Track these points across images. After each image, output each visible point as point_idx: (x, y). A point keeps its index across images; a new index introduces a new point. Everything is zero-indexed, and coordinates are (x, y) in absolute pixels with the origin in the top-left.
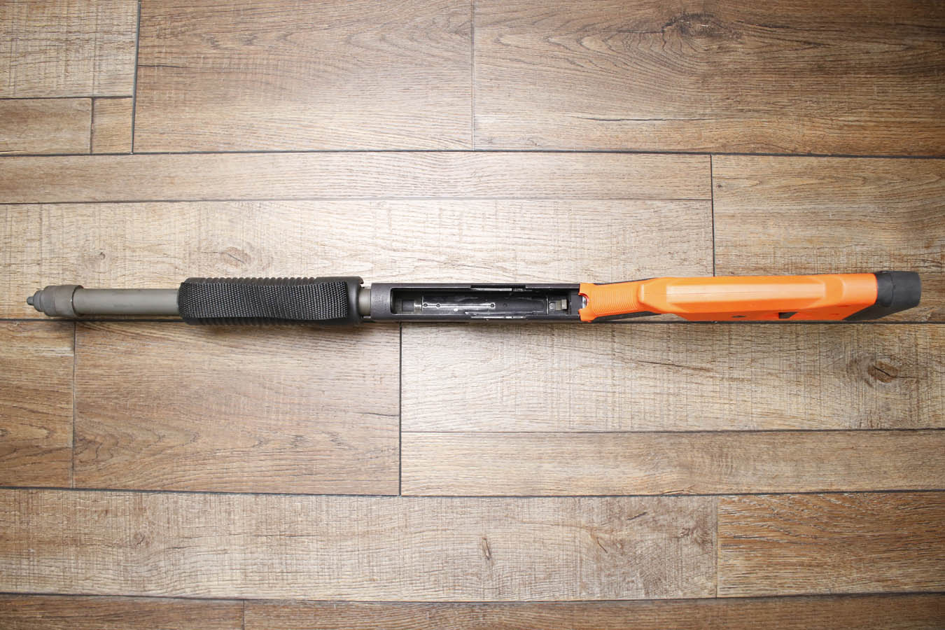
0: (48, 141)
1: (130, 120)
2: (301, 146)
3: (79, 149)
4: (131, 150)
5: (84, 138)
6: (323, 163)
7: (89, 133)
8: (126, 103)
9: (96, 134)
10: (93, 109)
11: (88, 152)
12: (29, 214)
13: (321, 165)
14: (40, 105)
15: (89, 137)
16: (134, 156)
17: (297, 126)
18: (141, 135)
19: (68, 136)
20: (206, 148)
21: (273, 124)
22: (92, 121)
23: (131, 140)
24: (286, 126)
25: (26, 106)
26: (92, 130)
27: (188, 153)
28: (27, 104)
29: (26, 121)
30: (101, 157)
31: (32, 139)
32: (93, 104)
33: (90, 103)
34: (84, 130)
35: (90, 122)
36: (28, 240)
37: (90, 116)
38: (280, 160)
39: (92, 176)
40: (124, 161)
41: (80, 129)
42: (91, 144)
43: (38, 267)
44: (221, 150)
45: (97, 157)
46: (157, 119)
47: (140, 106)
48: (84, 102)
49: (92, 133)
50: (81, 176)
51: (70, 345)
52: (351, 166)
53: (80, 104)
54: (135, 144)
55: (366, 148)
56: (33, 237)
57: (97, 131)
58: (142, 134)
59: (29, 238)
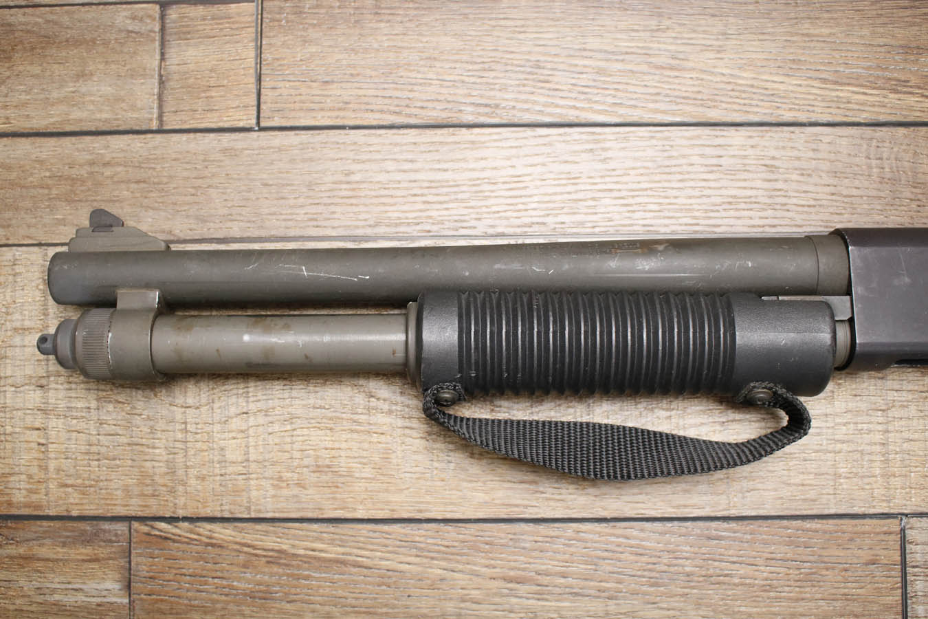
0: (60, 101)
1: (252, 53)
2: (656, 111)
3: (130, 118)
4: (254, 121)
5: (144, 93)
6: (708, 151)
7: (156, 81)
8: (239, 14)
9: (168, 85)
10: (163, 29)
11: (154, 125)
12: (18, 269)
13: (702, 156)
14: (40, 20)
15: (156, 91)
16: (262, 134)
17: (644, 68)
18: (277, 91)
19: (107, 90)
20: (435, 114)
21: (586, 62)
22: (162, 54)
23: (254, 96)
24: (619, 66)
25: (10, 25)
26: (161, 76)
27: (391, 127)
28: (12, 20)
29: (9, 59)
30: (184, 137)
31: (23, 97)
32: (163, 17)
33: (157, 16)
34: (144, 76)
35: (158, 57)
36: (15, 330)
37: (157, 44)
38: (608, 145)
39: (165, 180)
40: (239, 145)
41: (133, 74)
42: (160, 107)
43: (39, 393)
44: (470, 119)
45: (176, 137)
46: (313, 49)
47: (273, 20)
48: (141, 14)
49: (162, 82)
50: (138, 182)
51: (117, 576)
52: (773, 158)
53: (134, 18)
54: (263, 107)
55: (802, 117)
56: (27, 324)
57: (176, 77)
58: (281, 84)
59: (18, 325)
